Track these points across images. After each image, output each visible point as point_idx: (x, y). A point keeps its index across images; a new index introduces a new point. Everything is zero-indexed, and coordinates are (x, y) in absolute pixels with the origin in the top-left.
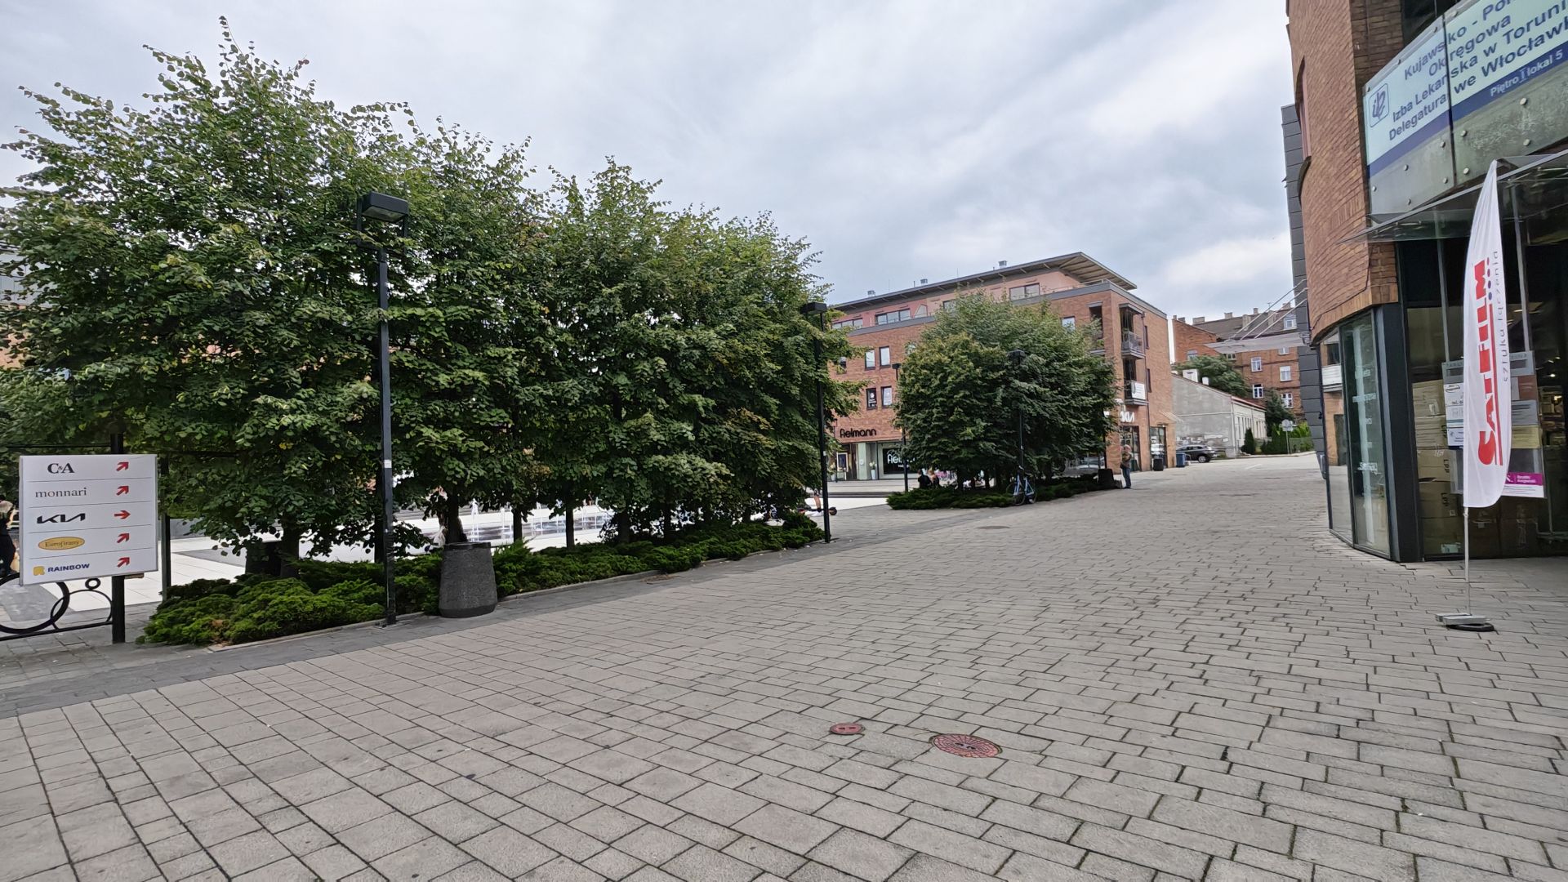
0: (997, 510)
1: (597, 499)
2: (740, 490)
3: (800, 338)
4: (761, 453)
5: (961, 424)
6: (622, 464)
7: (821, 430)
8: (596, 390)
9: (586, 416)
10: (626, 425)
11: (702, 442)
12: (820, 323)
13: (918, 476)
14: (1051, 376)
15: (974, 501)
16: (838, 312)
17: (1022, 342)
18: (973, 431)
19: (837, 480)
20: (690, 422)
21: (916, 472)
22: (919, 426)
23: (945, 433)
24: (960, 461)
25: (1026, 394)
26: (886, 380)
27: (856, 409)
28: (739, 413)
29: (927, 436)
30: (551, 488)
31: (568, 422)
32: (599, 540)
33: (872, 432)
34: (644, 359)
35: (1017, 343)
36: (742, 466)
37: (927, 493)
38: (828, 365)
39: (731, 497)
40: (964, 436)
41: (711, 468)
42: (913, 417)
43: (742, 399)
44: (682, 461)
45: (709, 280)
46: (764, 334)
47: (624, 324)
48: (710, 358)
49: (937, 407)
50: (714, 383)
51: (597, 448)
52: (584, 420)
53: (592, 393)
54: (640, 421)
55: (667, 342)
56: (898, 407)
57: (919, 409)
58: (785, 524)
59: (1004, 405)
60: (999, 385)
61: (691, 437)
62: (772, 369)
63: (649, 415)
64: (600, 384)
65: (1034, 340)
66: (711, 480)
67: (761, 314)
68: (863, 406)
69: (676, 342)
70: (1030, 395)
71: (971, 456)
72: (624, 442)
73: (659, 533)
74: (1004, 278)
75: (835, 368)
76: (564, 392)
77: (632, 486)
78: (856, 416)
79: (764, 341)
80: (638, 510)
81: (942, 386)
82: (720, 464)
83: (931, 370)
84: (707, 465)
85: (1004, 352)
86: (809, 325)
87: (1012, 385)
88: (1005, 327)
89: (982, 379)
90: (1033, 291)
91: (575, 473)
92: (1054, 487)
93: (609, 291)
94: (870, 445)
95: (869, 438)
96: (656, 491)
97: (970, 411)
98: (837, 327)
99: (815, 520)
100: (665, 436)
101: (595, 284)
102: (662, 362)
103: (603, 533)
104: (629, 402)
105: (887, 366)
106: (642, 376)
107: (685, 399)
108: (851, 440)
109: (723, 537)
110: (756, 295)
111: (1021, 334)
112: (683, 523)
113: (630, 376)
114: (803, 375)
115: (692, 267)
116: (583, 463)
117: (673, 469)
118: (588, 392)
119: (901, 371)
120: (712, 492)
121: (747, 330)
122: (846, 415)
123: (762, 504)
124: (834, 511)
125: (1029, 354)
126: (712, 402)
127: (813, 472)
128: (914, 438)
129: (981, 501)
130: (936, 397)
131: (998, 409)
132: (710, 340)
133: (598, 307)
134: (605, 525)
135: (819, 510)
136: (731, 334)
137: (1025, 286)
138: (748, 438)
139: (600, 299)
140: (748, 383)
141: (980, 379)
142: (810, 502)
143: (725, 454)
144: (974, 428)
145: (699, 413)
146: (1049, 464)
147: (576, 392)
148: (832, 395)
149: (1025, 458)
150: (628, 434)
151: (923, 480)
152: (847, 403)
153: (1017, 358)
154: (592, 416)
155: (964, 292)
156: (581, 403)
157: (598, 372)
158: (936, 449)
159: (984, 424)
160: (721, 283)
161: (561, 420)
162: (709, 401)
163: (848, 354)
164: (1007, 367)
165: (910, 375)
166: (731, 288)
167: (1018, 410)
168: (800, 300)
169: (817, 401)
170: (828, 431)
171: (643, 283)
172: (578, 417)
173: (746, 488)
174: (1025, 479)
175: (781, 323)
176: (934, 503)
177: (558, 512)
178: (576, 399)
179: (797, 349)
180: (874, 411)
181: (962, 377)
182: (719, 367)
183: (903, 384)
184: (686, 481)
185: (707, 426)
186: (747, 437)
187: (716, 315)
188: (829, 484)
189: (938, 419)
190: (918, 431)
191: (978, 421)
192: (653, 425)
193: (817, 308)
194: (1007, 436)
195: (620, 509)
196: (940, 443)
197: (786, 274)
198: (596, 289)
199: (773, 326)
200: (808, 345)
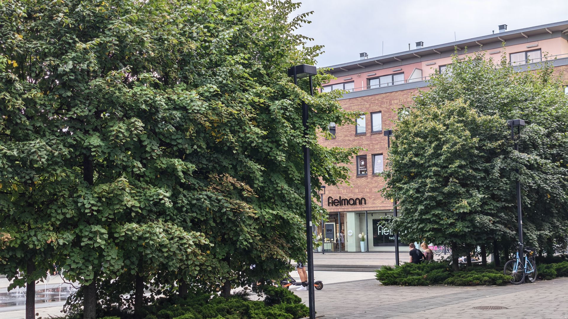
0: (494, 289)
1: (63, 270)
2: (220, 261)
3: (287, 102)
4: (244, 222)
5: (455, 195)
6: (91, 232)
7: (307, 198)
8: (65, 151)
9: (52, 179)
10: (97, 189)
11: (179, 210)
12: (309, 87)
13: (409, 249)
14: (552, 146)
15: (470, 278)
16: (328, 75)
17: (522, 110)
18: (469, 204)
19: (324, 251)
20: (168, 186)
21: (407, 245)
22: (411, 196)
23: (439, 205)
24: (454, 235)
25: (526, 165)
26: (376, 147)
27: (344, 177)
28: (221, 179)
29: (420, 207)
30: (11, 257)
31: (33, 184)
32: (63, 315)
33: (362, 201)
34: (121, 119)
35: (516, 112)
36: (223, 235)
37: (419, 268)
38: (317, 130)
39: (210, 269)
40: (459, 208)
41: (189, 237)
42: (405, 186)
43: (224, 164)
44: (158, 230)
45: (192, 38)
46: (249, 96)
47: (99, 81)
48: (191, 120)
49: (430, 177)
50: (195, 147)
51: (64, 214)
52: (51, 183)
53: (61, 155)
54: (113, 185)
55: (145, 101)
56: (389, 175)
57: (412, 178)
58: (266, 298)
59: (502, 176)
60: (496, 155)
61: (169, 204)
62: (257, 134)
63: (123, 180)
64: (71, 146)
65: (535, 108)
66: (189, 250)
67: (246, 75)
68: (352, 173)
69: (155, 102)
70: (530, 167)
71: (467, 230)
72: (95, 208)
73: (129, 308)
74: (504, 43)
75: (324, 134)
76: (30, 153)
77: (101, 256)
78: (344, 184)
79: (250, 104)
80: (107, 282)
81: (436, 155)
82: (198, 234)
83: (425, 137)
84: (185, 234)
85: (503, 121)
86: (298, 90)
87: (511, 155)
88: (503, 95)
89: (479, 148)
90: (534, 57)
91: (38, 240)
92: (555, 265)
93: (84, 46)
94: (360, 215)
95: (358, 208)
96: (128, 262)
97: (465, 182)
98: (327, 90)
99: (299, 295)
100: (140, 202)
101: (68, 38)
102: (140, 124)
103: (68, 307)
104: (102, 166)
105: (379, 133)
106: (117, 137)
107: (163, 163)
108: (339, 209)
109: (199, 313)
110: (242, 55)
111: (519, 101)
112: (156, 297)
113: (104, 137)
114: (289, 141)
115: (175, 23)
116: (48, 230)
117: (146, 238)
118: (56, 153)
119: (393, 138)
120: (190, 262)
121: (233, 92)
122: (334, 184)
123: (243, 276)
124: (320, 286)
125: (529, 123)
126: (192, 167)
127: (298, 244)
128: (406, 209)
129: (477, 279)
130: (429, 166)
131: (496, 181)
132: (192, 101)
133: (71, 62)
134: (69, 298)
135: (304, 284)
136: (214, 96)
137: (526, 52)
138: (231, 206)
139: (74, 54)
140: (231, 149)
141: (477, 148)
142: (294, 274)
143: (206, 222)
144: (470, 200)
145: (178, 178)
146: (550, 240)
147: (43, 153)
148: (320, 162)
149: (524, 234)
150: (99, 199)
151: (416, 255)
152: (336, 171)
153: (516, 127)
154: (60, 179)
155: (461, 57)
156: (49, 165)
157: (68, 133)
158: (429, 221)
159: (480, 196)
160: (205, 41)
161: (25, 183)
162: (190, 165)
163: (338, 120)
164: (505, 137)
165: (402, 143)
166: (216, 47)
167: (517, 181)
168: (288, 62)
169: (303, 168)
170: (315, 199)
171: (121, 39)
172: (44, 180)
173: (226, 259)
174: (525, 256)
175: (268, 85)
176: (426, 279)
177: (19, 283)
178: (43, 160)
179: (283, 114)
180: (363, 179)
181: (458, 146)
182: (201, 130)
183: (395, 152)
184: (160, 251)
185: (185, 192)
186: (228, 205)
187: (199, 75)
188: (315, 256)
189: (433, 190)
190: (410, 202)
191: (475, 192)
192: (127, 190)
193: (307, 70)
194: (504, 209)
195: (87, 281)
196: (434, 215)
197: (275, 35)
198: (69, 43)
199: (259, 88)
200: (296, 109)
